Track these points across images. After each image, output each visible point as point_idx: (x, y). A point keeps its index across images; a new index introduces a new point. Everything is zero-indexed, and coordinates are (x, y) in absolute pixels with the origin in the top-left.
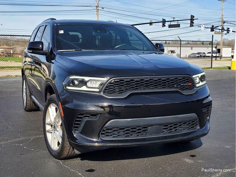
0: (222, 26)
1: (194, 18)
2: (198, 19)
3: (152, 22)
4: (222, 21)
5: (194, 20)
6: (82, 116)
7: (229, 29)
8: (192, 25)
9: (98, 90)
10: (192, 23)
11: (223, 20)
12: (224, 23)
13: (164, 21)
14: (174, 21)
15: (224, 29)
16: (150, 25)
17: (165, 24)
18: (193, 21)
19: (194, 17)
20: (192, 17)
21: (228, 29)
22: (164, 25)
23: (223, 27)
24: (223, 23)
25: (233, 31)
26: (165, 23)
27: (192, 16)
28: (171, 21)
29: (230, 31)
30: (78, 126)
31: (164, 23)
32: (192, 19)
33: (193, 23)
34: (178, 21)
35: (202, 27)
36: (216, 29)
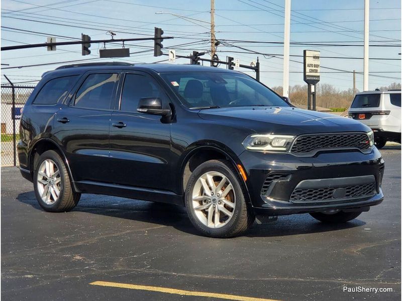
0: (212, 51)
1: (163, 36)
2: (172, 38)
3: (53, 42)
4: (212, 40)
5: (162, 39)
6: (271, 178)
7: (233, 59)
8: (158, 52)
9: (285, 149)
10: (158, 47)
11: (213, 38)
12: (217, 44)
13: (86, 40)
14: (113, 40)
15: (217, 59)
16: (48, 50)
17: (89, 49)
18: (162, 43)
19: (162, 33)
20: (159, 32)
21: (231, 59)
22: (86, 51)
23: (215, 55)
24: (214, 45)
25: (241, 66)
26: (90, 46)
27: (157, 30)
28: (105, 42)
29: (234, 65)
30: (268, 185)
31: (86, 45)
32: (158, 37)
33: (161, 47)
34: (123, 40)
35: (171, 55)
36: (203, 60)
